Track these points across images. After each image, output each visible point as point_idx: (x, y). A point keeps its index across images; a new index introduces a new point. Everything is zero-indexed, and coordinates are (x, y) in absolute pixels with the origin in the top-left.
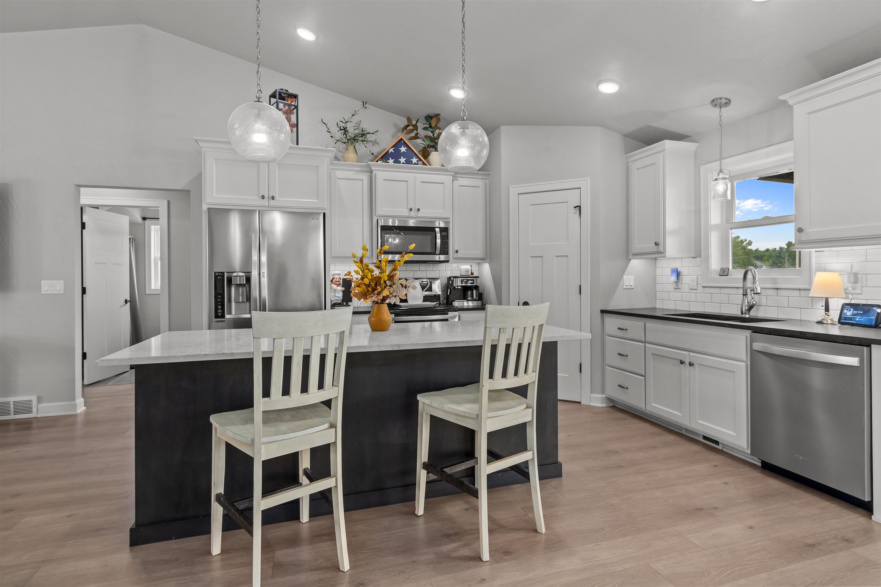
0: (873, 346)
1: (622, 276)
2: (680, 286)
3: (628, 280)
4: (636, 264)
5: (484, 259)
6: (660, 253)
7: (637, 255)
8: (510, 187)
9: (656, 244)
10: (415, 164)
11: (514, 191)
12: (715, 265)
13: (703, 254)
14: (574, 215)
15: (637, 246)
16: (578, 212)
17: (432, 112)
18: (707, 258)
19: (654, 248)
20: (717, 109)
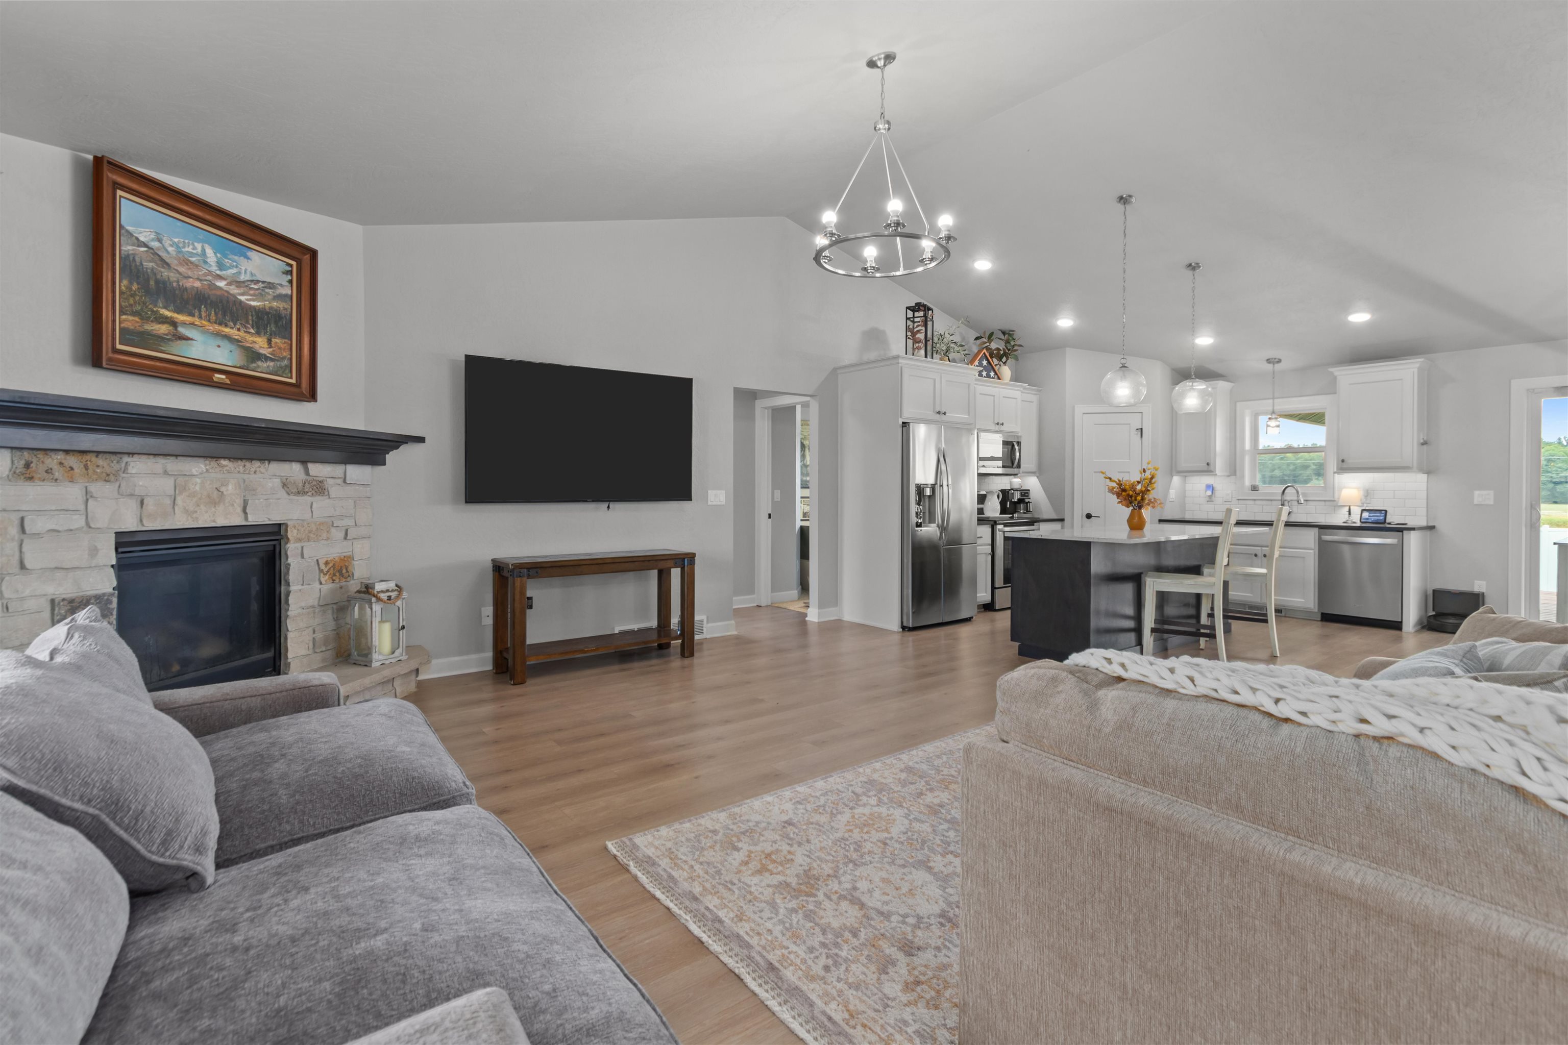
0: (1405, 532)
1: (1168, 491)
2: (1213, 498)
3: (1173, 494)
4: (1176, 479)
5: (1032, 473)
6: (1211, 471)
7: (1179, 472)
8: (1076, 406)
9: (1208, 464)
10: (993, 378)
11: (1079, 410)
12: (1248, 483)
13: (1238, 473)
14: (1136, 437)
15: (1183, 465)
16: (1139, 433)
17: (1006, 327)
18: (1243, 477)
19: (1206, 468)
20: (1271, 365)
